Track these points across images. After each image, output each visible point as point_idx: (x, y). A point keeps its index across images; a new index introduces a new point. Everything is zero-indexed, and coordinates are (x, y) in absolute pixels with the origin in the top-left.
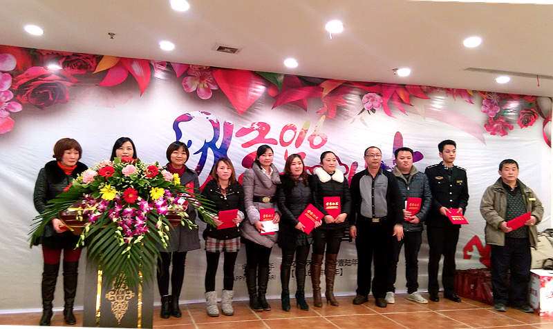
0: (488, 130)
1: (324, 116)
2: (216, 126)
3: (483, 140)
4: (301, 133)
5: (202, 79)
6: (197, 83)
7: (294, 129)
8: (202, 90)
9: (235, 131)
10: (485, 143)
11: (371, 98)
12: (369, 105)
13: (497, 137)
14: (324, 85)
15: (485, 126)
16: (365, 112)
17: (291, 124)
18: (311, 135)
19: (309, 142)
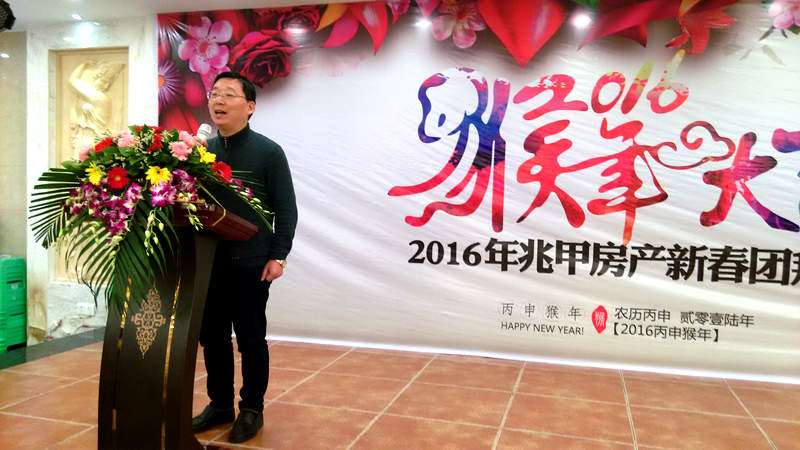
1: (683, 52)
2: (482, 89)
4: (634, 87)
5: (460, 16)
6: (453, 23)
7: (619, 79)
8: (461, 34)
9: (513, 93)
11: (791, 6)
12: (785, 18)
16: (776, 35)
17: (614, 73)
18: (655, 89)
19: (649, 101)
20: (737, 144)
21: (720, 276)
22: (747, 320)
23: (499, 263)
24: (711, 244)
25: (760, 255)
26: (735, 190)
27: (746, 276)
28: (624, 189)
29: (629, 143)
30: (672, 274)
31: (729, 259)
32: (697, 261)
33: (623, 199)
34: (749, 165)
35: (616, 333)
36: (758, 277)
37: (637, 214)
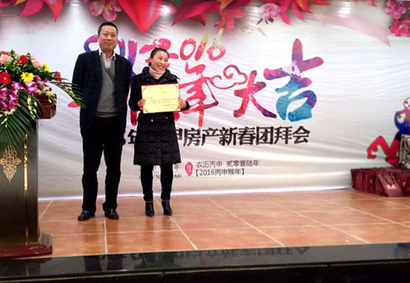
0: (392, 32)
1: (222, 29)
2: (121, 45)
3: (388, 42)
4: (200, 46)
5: (107, 2)
6: (102, 6)
7: (193, 43)
8: (107, 13)
9: (139, 48)
10: (389, 45)
11: (269, 9)
12: (267, 15)
13: (403, 38)
15: (389, 28)
16: (263, 22)
17: (190, 39)
18: (210, 48)
19: (208, 55)
20: (248, 75)
21: (244, 142)
22: (256, 163)
24: (239, 126)
25: (260, 130)
26: (248, 98)
27: (255, 141)
28: (198, 100)
29: (199, 76)
30: (222, 142)
31: (247, 133)
32: (233, 135)
33: (198, 105)
34: (254, 86)
35: (197, 175)
36: (260, 141)
37: (205, 113)
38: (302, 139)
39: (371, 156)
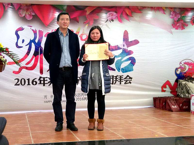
0: (174, 27)
1: (87, 25)
2: (35, 32)
3: (171, 33)
5: (27, 10)
6: (25, 12)
8: (27, 15)
9: (44, 34)
11: (111, 14)
12: (110, 18)
13: (179, 30)
14: (87, 9)
15: (172, 25)
16: (109, 22)
18: (81, 34)
19: (80, 38)
23: (42, 84)
38: (128, 82)
39: (163, 91)
